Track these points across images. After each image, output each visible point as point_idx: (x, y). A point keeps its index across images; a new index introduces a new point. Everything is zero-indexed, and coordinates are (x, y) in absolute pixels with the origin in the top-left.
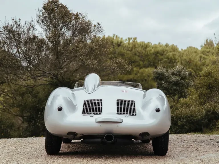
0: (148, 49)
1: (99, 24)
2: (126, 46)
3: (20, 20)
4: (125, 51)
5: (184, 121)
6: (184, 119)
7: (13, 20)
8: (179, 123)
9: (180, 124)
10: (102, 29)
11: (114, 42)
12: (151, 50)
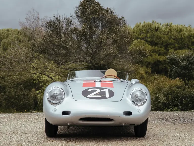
0: (182, 33)
1: (123, 18)
2: (163, 31)
3: (60, 16)
4: (162, 35)
5: (188, 100)
6: (188, 98)
7: (55, 17)
8: (184, 101)
9: (185, 103)
10: (126, 22)
11: (152, 28)
12: (185, 34)
